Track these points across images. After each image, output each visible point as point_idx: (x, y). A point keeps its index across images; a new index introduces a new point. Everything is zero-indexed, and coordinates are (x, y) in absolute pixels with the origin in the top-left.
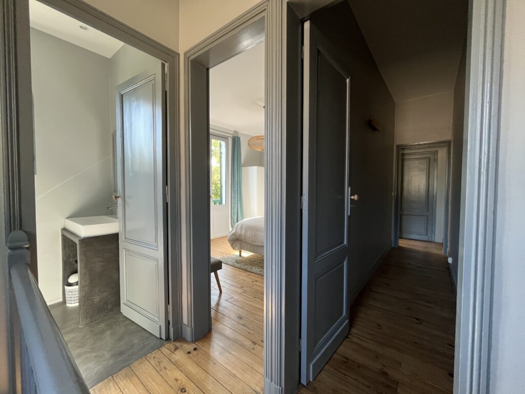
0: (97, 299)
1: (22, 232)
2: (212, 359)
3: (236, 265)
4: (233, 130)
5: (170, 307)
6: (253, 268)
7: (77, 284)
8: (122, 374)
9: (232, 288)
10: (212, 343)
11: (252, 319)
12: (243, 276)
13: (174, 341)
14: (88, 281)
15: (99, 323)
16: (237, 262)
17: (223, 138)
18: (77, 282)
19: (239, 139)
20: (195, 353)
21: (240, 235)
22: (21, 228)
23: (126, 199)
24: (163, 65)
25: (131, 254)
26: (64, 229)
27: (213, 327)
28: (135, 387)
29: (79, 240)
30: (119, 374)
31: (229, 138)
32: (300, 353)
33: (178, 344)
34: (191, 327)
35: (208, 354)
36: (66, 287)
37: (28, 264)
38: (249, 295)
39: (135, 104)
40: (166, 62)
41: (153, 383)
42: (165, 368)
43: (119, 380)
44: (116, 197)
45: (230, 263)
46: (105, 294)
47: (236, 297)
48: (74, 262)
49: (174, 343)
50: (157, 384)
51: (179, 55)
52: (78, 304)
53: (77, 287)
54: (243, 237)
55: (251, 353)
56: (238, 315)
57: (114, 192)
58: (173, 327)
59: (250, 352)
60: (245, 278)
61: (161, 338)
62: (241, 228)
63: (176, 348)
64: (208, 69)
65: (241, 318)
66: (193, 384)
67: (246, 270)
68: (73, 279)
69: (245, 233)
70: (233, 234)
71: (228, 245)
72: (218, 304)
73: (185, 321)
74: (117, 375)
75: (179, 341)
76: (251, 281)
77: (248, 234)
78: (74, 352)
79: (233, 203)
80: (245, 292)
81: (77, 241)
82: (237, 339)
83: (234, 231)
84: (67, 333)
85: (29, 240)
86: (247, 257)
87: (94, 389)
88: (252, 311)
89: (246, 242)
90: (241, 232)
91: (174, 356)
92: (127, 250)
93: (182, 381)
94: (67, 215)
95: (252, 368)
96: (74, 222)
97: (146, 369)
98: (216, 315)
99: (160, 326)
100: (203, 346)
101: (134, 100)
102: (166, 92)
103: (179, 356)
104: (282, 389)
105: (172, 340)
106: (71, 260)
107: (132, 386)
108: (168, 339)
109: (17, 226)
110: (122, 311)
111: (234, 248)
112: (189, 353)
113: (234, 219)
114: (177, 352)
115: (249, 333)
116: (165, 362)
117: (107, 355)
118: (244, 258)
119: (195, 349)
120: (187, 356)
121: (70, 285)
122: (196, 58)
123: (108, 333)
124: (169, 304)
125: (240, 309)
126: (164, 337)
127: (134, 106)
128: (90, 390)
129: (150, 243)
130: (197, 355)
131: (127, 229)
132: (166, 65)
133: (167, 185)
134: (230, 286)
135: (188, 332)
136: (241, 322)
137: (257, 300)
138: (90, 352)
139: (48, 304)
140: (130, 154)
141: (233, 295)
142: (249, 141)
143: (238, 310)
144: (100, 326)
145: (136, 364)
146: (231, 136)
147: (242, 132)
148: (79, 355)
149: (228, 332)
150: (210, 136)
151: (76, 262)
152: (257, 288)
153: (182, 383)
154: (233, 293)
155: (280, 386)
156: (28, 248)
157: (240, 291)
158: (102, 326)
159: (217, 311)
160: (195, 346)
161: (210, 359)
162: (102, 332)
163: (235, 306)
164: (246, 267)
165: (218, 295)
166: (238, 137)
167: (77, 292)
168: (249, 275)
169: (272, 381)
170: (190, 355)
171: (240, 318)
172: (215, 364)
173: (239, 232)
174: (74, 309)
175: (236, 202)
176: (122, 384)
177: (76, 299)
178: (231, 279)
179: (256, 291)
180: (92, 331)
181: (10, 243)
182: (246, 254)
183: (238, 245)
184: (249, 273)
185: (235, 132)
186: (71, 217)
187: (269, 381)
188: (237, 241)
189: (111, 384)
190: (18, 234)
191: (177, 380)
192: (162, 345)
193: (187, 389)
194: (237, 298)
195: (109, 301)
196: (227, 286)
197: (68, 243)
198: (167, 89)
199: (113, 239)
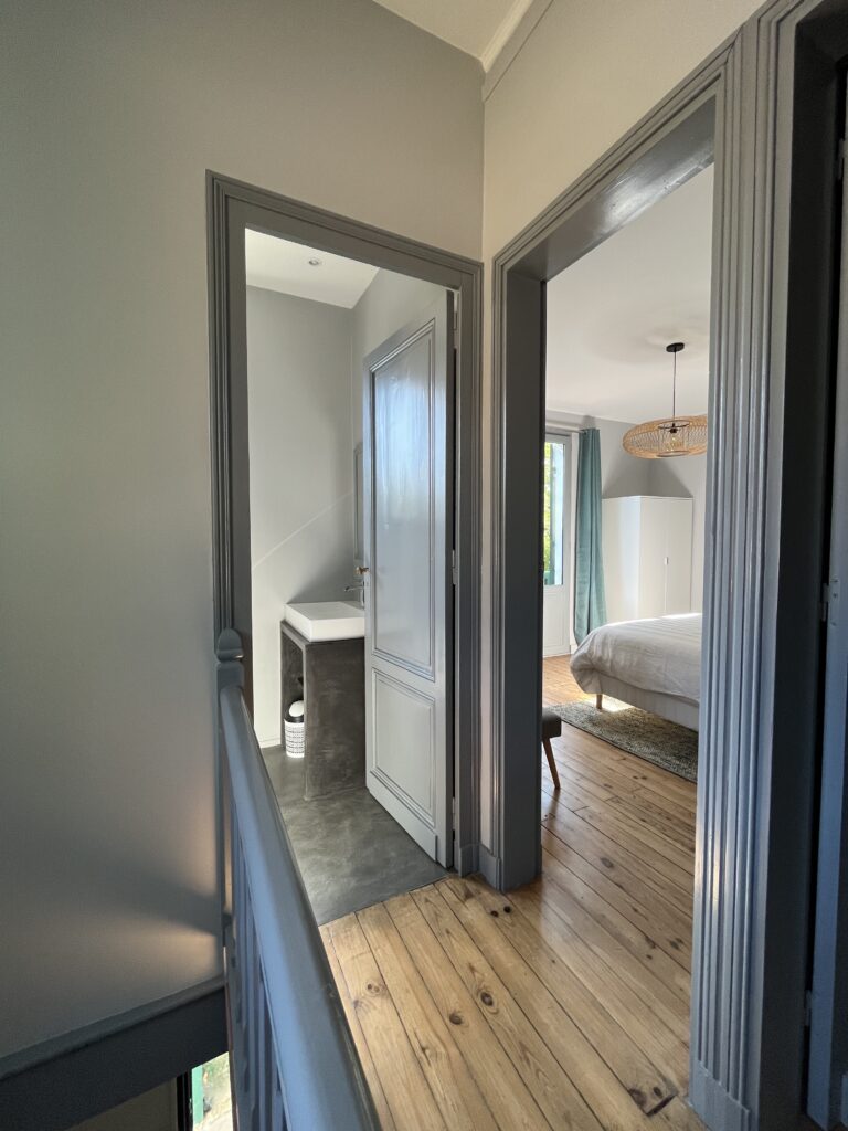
0: (330, 754)
1: (235, 633)
2: (545, 946)
3: (589, 727)
4: (583, 414)
5: (457, 801)
6: (635, 743)
7: (301, 719)
8: (371, 916)
9: (584, 783)
10: (544, 908)
11: (640, 876)
12: (608, 758)
13: (463, 877)
14: (318, 720)
15: (333, 799)
16: (591, 720)
17: (563, 436)
18: (302, 717)
19: (595, 433)
20: (507, 918)
21: (600, 659)
22: (233, 627)
23: (378, 573)
24: (450, 296)
25: (386, 681)
26: (285, 623)
27: (544, 868)
28: (395, 952)
29: (307, 646)
30: (367, 914)
31: (573, 434)
32: (807, 1031)
33: (472, 886)
34: (499, 857)
35: (534, 929)
36: (286, 723)
37: (241, 688)
38: (630, 811)
39: (395, 388)
40: (457, 288)
41: (427, 957)
42: (448, 932)
43: (366, 926)
44: (362, 570)
45: (575, 722)
46: (342, 748)
47: (594, 808)
48: (297, 681)
49: (464, 881)
50: (434, 962)
51: (480, 266)
52: (302, 755)
53: (302, 725)
54: (608, 665)
55: (643, 964)
56: (602, 855)
57: (356, 558)
58: (462, 846)
59: (641, 962)
60: (614, 766)
61: (438, 863)
62: (604, 644)
63: (468, 895)
64: (543, 283)
65: (611, 866)
66: (507, 994)
67: (614, 745)
68: (297, 710)
69: (614, 656)
70: (584, 656)
71: (570, 680)
72: (553, 815)
73: (486, 839)
74: (364, 914)
75: (473, 879)
76: (630, 775)
77: (622, 659)
78: (297, 845)
79: (580, 582)
80: (617, 799)
81: (302, 647)
82: (604, 916)
83: (584, 650)
84: (288, 805)
85: (243, 647)
86: (617, 714)
87: (328, 929)
88: (639, 854)
89: (614, 678)
90: (603, 651)
91: (464, 911)
92: (378, 672)
93: (483, 975)
94: (288, 599)
95: (649, 1007)
96: (297, 610)
97: (413, 921)
98: (550, 842)
99: (437, 837)
100: (524, 908)
101: (394, 380)
102: (455, 351)
103: (473, 913)
104: (750, 1115)
105: (460, 874)
106: (293, 676)
107: (388, 948)
108: (451, 868)
109: (229, 623)
110: (368, 785)
111: (584, 689)
112: (495, 914)
113: (580, 619)
114: (469, 903)
115: (636, 910)
116: (447, 920)
117: (347, 869)
118: (609, 713)
119: (507, 910)
120: (490, 919)
121: (292, 720)
122: (520, 261)
123: (347, 823)
124: (454, 796)
125: (608, 842)
126: (443, 862)
127: (394, 391)
128: (320, 928)
129: (419, 664)
130: (513, 925)
131: (379, 631)
132: (457, 293)
133: (454, 548)
134: (578, 777)
135: (492, 867)
136: (612, 874)
137: (651, 828)
138: (321, 853)
139: (262, 746)
140: (385, 488)
141: (587, 802)
142: (624, 438)
143: (603, 842)
144: (334, 806)
145: (395, 902)
146: (577, 429)
147: (601, 417)
148: (305, 853)
149: (580, 890)
150: (547, 435)
151: (301, 680)
152: (649, 797)
153: (483, 981)
154: (586, 797)
155: (745, 1103)
156: (241, 660)
157: (605, 795)
158: (337, 805)
159: (551, 831)
160: (508, 904)
161: (541, 947)
162: (338, 819)
163: (594, 831)
164: (615, 737)
165: (552, 794)
166: (594, 430)
167: (301, 735)
168: (624, 759)
169: (716, 1076)
170: (497, 920)
171: (608, 863)
172: (554, 962)
173: (597, 652)
174: (297, 763)
175: (587, 580)
176: (372, 937)
177: (299, 745)
178: (580, 760)
179: (645, 804)
180: (323, 813)
181: (221, 649)
182: (614, 706)
183: (595, 682)
184: (626, 755)
185: (588, 418)
186: (293, 602)
187: (708, 1073)
188: (591, 672)
189: (355, 929)
190: (230, 634)
191: (472, 969)
192: (440, 879)
193: (495, 1000)
194: (597, 811)
195: (348, 763)
196: (569, 775)
197: (290, 648)
198: (458, 345)
199: (355, 646)
